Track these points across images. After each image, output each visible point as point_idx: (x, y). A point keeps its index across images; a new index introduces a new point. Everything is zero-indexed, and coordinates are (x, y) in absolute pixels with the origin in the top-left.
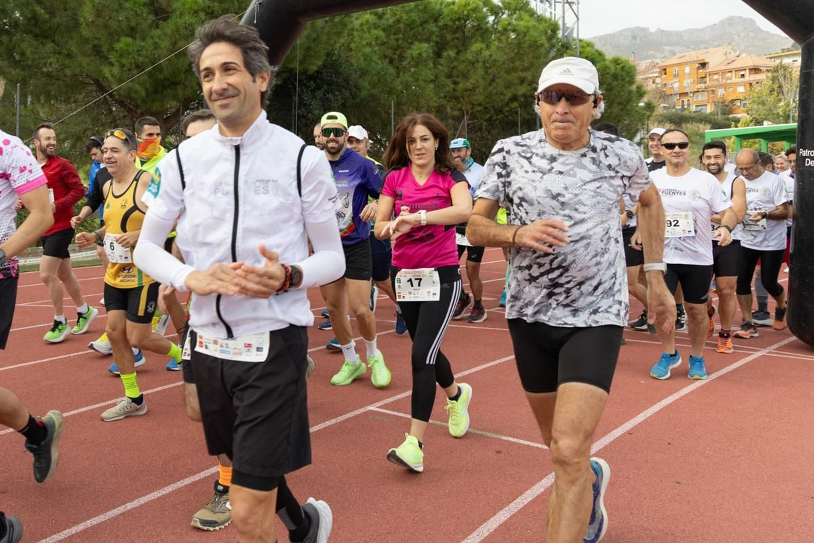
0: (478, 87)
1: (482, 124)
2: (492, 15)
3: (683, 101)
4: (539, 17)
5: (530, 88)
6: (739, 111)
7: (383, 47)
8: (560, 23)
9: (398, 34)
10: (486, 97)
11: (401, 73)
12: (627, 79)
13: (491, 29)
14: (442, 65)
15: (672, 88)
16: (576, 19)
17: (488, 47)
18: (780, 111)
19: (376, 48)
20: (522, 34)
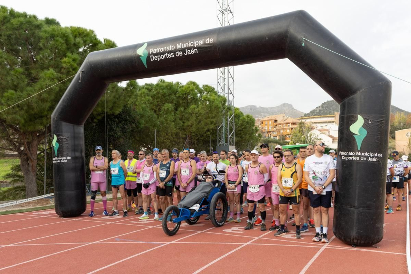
0: (193, 125)
1: (194, 141)
2: (199, 93)
3: (269, 135)
4: (218, 95)
5: (215, 126)
6: (288, 139)
7: (151, 105)
8: (227, 98)
9: (158, 99)
10: (197, 129)
11: (160, 117)
12: (252, 124)
13: (199, 99)
14: (178, 114)
15: (265, 129)
16: (233, 97)
17: (198, 107)
18: (302, 139)
19: (148, 105)
20: (212, 102)
